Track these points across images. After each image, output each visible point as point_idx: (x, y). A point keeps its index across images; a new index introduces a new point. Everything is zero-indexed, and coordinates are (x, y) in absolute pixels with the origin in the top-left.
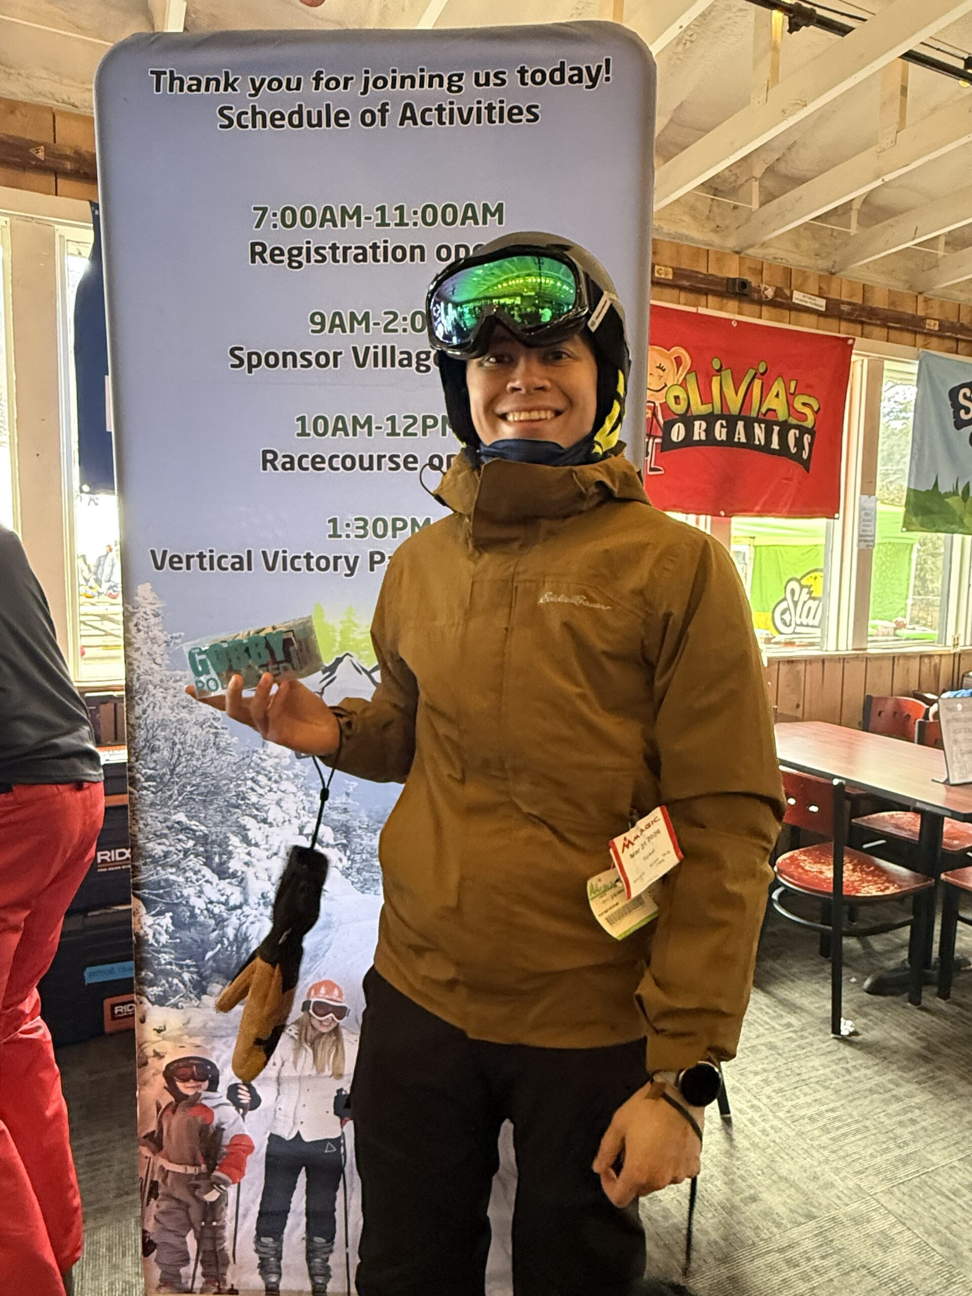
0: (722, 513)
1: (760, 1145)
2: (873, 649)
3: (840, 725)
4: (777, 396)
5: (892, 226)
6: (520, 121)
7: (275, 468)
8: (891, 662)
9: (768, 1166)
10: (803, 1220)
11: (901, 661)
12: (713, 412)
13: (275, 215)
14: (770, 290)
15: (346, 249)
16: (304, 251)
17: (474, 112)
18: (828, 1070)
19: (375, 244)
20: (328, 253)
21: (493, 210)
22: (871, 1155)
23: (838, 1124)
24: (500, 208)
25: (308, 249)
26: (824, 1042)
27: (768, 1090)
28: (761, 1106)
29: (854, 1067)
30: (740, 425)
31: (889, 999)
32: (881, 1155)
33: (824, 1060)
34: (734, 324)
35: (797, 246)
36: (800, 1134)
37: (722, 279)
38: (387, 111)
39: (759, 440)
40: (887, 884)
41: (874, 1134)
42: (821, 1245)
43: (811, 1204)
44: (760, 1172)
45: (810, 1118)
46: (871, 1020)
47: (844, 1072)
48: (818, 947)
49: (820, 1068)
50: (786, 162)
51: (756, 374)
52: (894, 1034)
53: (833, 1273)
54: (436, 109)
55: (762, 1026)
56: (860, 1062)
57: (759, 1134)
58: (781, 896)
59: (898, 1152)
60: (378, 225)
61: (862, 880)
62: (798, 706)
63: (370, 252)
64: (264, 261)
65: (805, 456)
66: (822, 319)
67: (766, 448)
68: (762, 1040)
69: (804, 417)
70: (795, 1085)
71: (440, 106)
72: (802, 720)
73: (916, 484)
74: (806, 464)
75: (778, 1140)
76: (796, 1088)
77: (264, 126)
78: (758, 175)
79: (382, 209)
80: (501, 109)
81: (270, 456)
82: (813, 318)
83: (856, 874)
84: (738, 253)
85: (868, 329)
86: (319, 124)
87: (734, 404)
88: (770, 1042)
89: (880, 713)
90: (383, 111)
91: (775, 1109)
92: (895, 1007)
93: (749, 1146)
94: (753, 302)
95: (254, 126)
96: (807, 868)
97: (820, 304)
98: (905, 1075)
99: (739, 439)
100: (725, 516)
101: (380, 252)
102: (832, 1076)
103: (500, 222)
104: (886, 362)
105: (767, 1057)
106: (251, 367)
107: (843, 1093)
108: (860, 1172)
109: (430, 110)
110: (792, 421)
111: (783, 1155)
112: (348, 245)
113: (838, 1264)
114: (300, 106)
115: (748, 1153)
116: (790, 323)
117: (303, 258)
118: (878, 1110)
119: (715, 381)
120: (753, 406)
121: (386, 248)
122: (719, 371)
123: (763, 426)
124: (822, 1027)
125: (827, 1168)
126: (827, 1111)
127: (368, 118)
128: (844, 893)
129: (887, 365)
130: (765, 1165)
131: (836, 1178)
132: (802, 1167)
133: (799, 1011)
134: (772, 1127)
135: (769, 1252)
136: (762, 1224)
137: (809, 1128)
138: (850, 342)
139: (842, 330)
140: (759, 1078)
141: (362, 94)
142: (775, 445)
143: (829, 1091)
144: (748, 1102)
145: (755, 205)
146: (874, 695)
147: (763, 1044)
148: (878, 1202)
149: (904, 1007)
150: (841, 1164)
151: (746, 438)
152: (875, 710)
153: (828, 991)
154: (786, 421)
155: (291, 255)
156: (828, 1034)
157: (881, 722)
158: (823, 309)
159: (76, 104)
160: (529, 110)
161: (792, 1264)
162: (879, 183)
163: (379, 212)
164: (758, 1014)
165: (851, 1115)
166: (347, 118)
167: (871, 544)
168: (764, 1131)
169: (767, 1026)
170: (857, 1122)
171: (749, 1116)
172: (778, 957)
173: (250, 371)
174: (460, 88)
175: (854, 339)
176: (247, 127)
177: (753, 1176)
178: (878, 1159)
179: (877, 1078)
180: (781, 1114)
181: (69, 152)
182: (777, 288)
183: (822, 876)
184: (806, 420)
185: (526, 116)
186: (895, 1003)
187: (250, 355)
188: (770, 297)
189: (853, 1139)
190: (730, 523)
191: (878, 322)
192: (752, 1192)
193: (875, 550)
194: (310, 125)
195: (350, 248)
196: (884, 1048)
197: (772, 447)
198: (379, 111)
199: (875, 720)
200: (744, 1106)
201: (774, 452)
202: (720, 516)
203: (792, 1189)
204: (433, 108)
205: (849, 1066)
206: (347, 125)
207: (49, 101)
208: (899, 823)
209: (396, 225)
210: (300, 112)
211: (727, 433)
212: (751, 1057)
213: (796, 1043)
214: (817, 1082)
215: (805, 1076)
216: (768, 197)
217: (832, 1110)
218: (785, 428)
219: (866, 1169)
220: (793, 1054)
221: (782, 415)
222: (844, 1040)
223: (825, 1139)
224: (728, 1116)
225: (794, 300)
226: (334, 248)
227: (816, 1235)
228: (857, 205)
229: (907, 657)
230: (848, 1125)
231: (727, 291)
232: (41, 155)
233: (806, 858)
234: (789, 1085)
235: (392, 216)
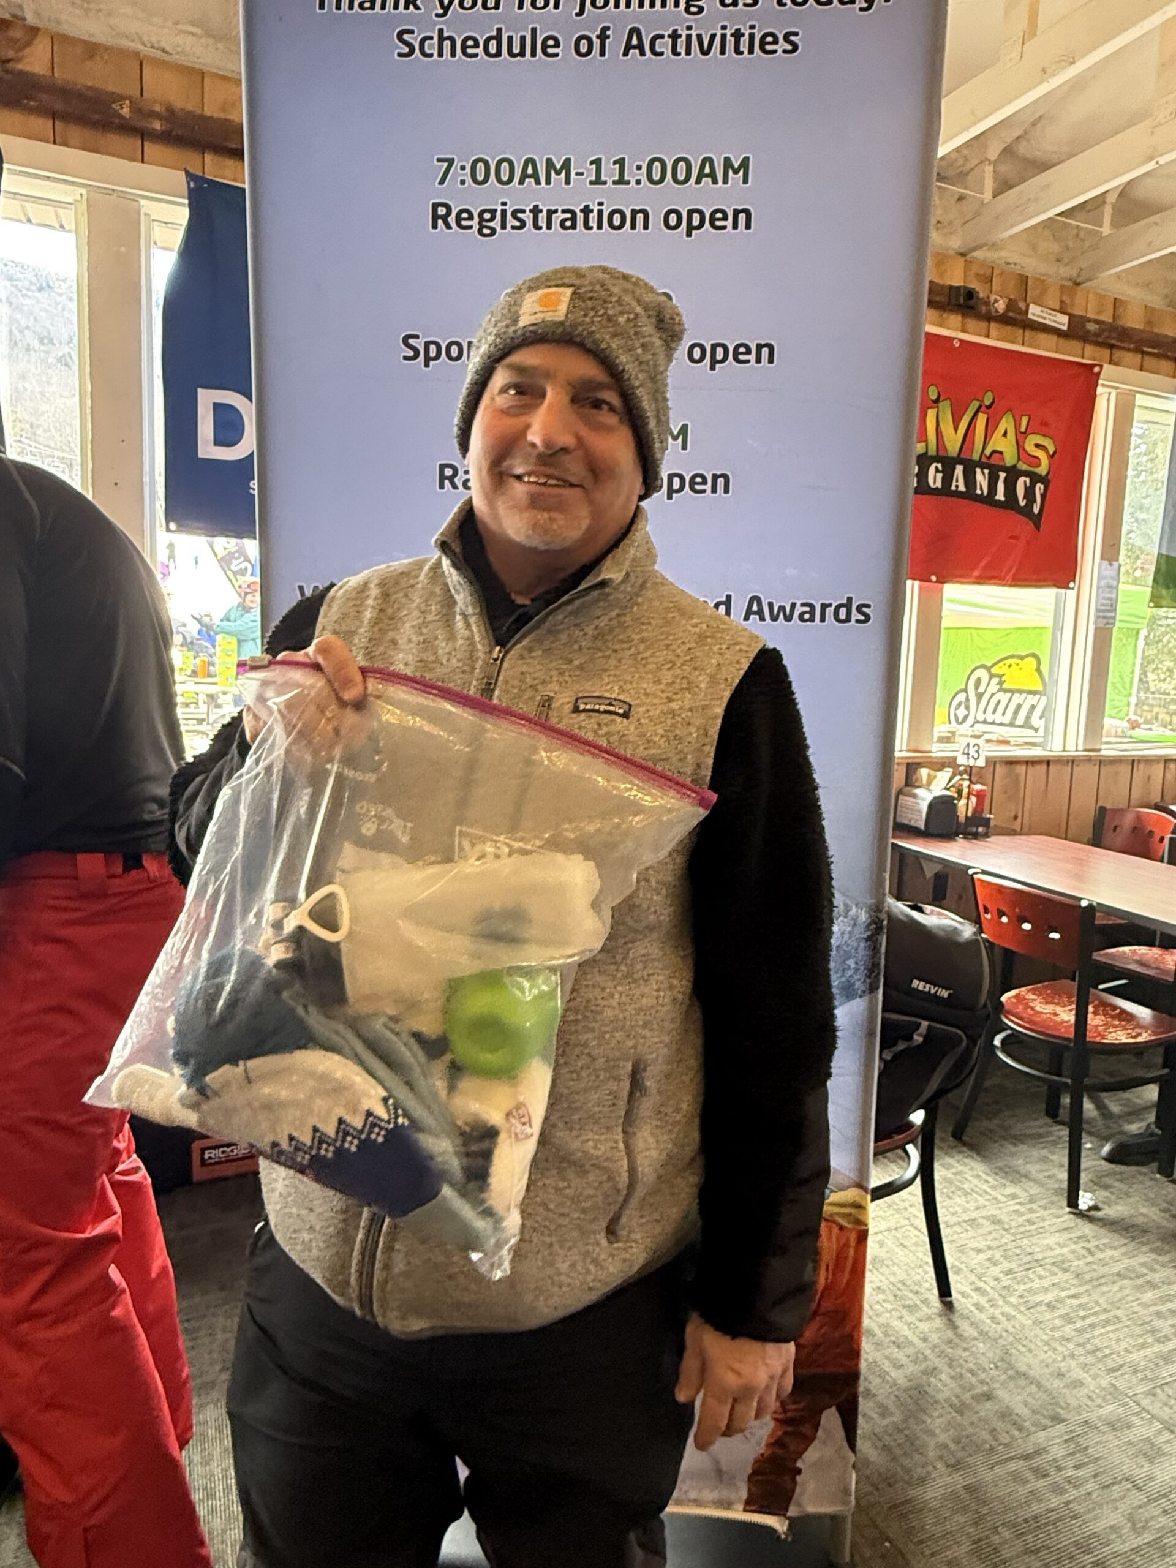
0: (934, 578)
1: (990, 1335)
2: (1107, 752)
3: (1066, 839)
4: (1005, 435)
5: (1156, 224)
6: (775, 52)
7: (455, 487)
8: (1130, 767)
9: (1002, 1360)
10: (1050, 1424)
11: (1142, 766)
12: (926, 453)
13: (463, 168)
14: (1001, 302)
15: (550, 213)
16: (498, 215)
17: (718, 39)
18: (1065, 1250)
19: (587, 207)
20: (528, 217)
21: (736, 166)
22: (1126, 1350)
23: (1082, 1313)
24: (745, 163)
25: (504, 212)
26: (1058, 1217)
27: (995, 1271)
28: (988, 1289)
29: (1097, 1247)
30: (959, 469)
31: (1133, 1169)
32: (1138, 1350)
33: (1063, 1237)
34: (957, 344)
35: (1034, 247)
36: (1037, 1323)
37: (943, 287)
38: (608, 37)
39: (981, 489)
40: (1139, 1031)
41: (1128, 1326)
42: (1073, 1454)
43: (1057, 1404)
44: (992, 1366)
45: (1049, 1305)
46: (1112, 1193)
47: (1084, 1252)
48: (1044, 1106)
49: (1057, 1247)
50: (1028, 141)
51: (980, 407)
52: (1144, 1210)
53: (1089, 1486)
54: (669, 36)
55: (981, 1195)
56: (1105, 1241)
57: (988, 1321)
58: (1003, 1042)
59: (1157, 1348)
60: (591, 183)
61: (1107, 1025)
62: (1016, 818)
63: (580, 217)
64: (448, 227)
65: (1036, 510)
66: (1062, 341)
67: (989, 499)
68: (984, 1213)
69: (1036, 461)
70: (1028, 1266)
71: (675, 31)
72: (1021, 834)
73: (1168, 549)
74: (1037, 520)
75: (1011, 1330)
76: (1029, 1269)
77: (453, 54)
78: (993, 159)
79: (597, 162)
80: (752, 36)
81: (448, 472)
82: (1052, 339)
83: (1098, 1017)
84: (962, 255)
85: (1118, 354)
86: (522, 54)
87: (953, 442)
88: (992, 1216)
89: (1116, 827)
90: (603, 37)
91: (1004, 1293)
92: (1141, 1178)
93: (976, 1334)
94: (979, 317)
95: (440, 55)
96: (1038, 1008)
97: (1062, 321)
98: (1160, 1258)
99: (957, 487)
100: (937, 582)
101: (593, 217)
102: (1071, 1257)
103: (745, 181)
104: (1138, 396)
105: (990, 1233)
106: (427, 360)
107: (1087, 1277)
108: (1114, 1370)
109: (662, 37)
110: (1023, 467)
111: (1020, 1347)
112: (553, 208)
113: (1096, 1476)
114: (499, 30)
115: (976, 1342)
116: (1023, 344)
117: (496, 224)
118: (1130, 1298)
119: (931, 414)
120: (976, 446)
121: (600, 212)
122: (937, 401)
123: (986, 471)
124: (1055, 1199)
125: (1073, 1363)
126: (1069, 1297)
127: (583, 47)
128: (1088, 1039)
129: (1140, 400)
130: (997, 1358)
131: (1085, 1375)
132: (1042, 1362)
133: (1023, 1179)
134: (1002, 1314)
135: (1011, 1459)
136: (1000, 1425)
137: (1048, 1316)
138: (1096, 369)
139: (1087, 355)
140: (981, 1257)
141: (577, 15)
142: (1000, 496)
143: (1068, 1274)
144: (971, 1284)
145: (988, 195)
146: (1109, 807)
147: (983, 1218)
148: (1138, 1404)
149: (1155, 1179)
150: (1090, 1359)
151: (966, 485)
152: (1109, 824)
153: (1061, 1157)
154: (1014, 466)
155: (481, 219)
156: (1062, 1208)
157: (1120, 839)
158: (1065, 328)
159: (168, 49)
160: (786, 38)
161: (1040, 1473)
162: (1151, 166)
163: (594, 166)
164: (976, 1181)
165: (1098, 1304)
166: (557, 45)
167: (1111, 621)
168: (993, 1318)
169: (988, 1197)
170: (1105, 1311)
171: (975, 1301)
172: (995, 1115)
173: (427, 365)
174: (701, 9)
175: (1101, 367)
176: (431, 55)
177: (984, 1370)
178: (1135, 1356)
179: (1126, 1261)
180: (1013, 1300)
181: (157, 108)
182: (1010, 300)
183: (1058, 1019)
184: (1039, 465)
185: (782, 45)
186: (1141, 1174)
187: (427, 345)
188: (1001, 311)
189: (1103, 1330)
190: (942, 589)
191: (1132, 346)
192: (985, 1388)
193: (1115, 629)
194: (511, 54)
195: (556, 211)
196: (1133, 1226)
197: (997, 497)
198: (598, 37)
199: (1108, 836)
200: (967, 1289)
201: (998, 504)
202: (931, 581)
203: (1033, 1387)
204: (666, 34)
205: (1090, 1246)
206: (557, 55)
207: (132, 44)
208: (1144, 960)
209: (615, 183)
210: (498, 37)
211: (943, 478)
212: (971, 1233)
213: (1025, 1218)
214: (1053, 1264)
215: (1039, 1256)
216: (1003, 186)
217: (1074, 1296)
218: (1013, 474)
219: (1121, 1366)
220: (1022, 1229)
221: (1010, 459)
222: (1081, 1215)
223: (1068, 1330)
224: (948, 1299)
225: (1030, 316)
226: (536, 211)
227: (1066, 1441)
228: (1112, 198)
229: (1148, 761)
230: (1096, 1314)
231: (949, 304)
232: (126, 112)
233: (1035, 997)
234: (1020, 1265)
235: (610, 173)
